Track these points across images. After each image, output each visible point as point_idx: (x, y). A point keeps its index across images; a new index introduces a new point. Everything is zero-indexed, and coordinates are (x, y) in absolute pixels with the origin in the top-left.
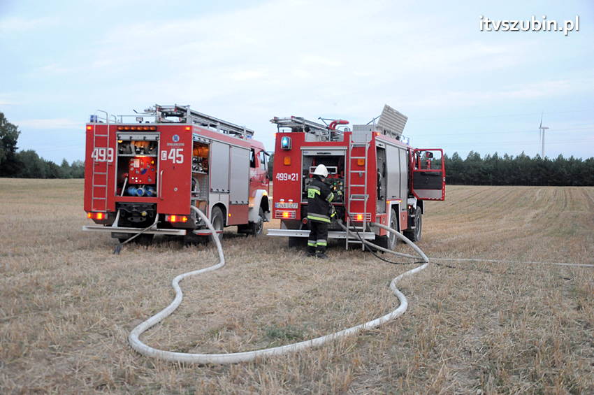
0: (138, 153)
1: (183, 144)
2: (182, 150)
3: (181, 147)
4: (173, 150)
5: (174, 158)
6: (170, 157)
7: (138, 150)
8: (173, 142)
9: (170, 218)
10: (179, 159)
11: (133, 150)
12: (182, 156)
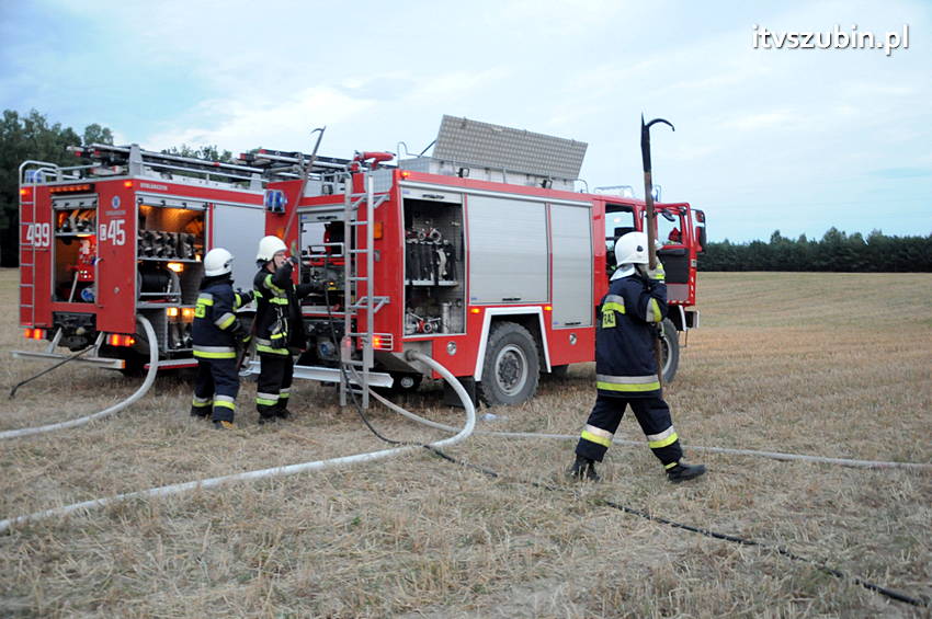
0: (81, 229)
1: (124, 212)
2: (122, 222)
3: (122, 217)
4: (113, 222)
5: (113, 236)
6: (110, 236)
7: (80, 225)
8: (114, 210)
9: (111, 340)
10: (119, 237)
11: (73, 225)
12: (122, 232)
